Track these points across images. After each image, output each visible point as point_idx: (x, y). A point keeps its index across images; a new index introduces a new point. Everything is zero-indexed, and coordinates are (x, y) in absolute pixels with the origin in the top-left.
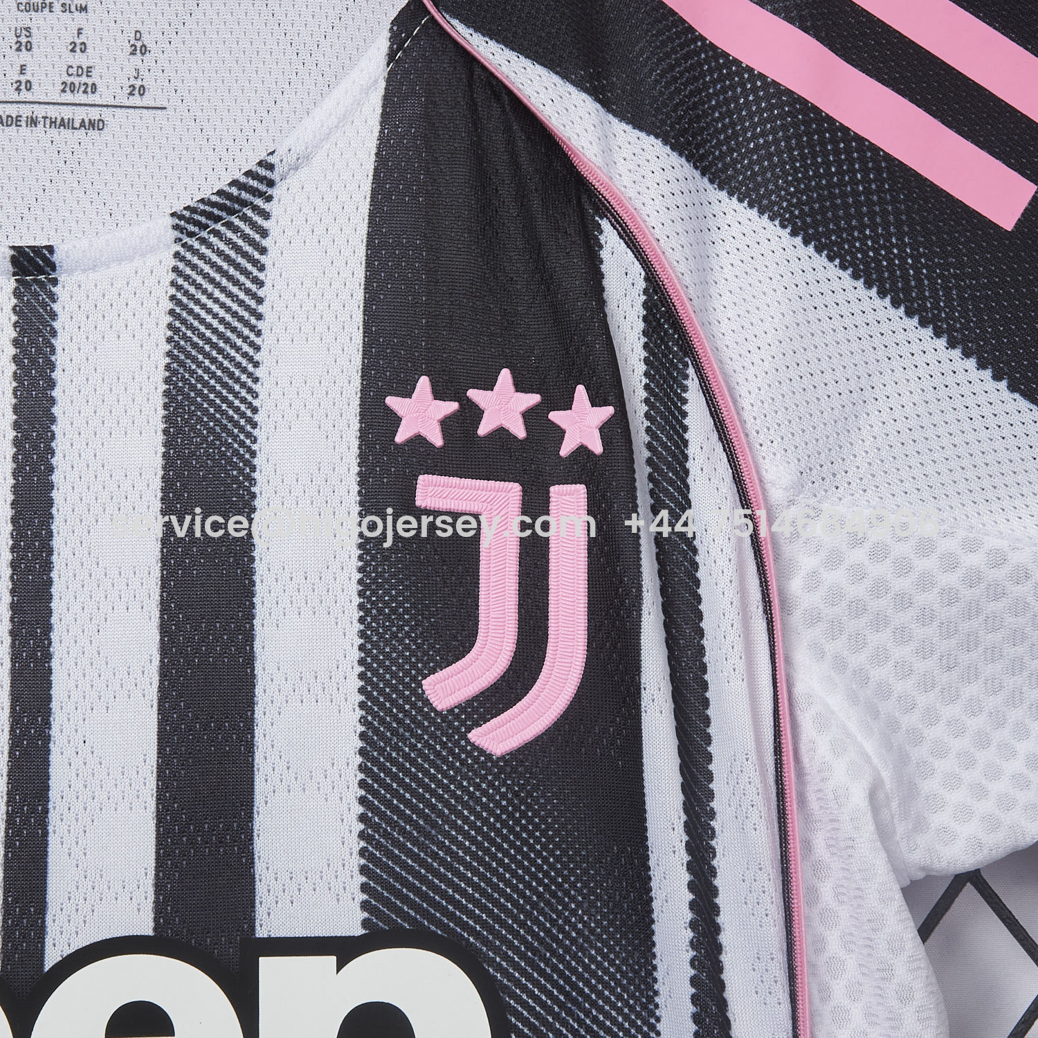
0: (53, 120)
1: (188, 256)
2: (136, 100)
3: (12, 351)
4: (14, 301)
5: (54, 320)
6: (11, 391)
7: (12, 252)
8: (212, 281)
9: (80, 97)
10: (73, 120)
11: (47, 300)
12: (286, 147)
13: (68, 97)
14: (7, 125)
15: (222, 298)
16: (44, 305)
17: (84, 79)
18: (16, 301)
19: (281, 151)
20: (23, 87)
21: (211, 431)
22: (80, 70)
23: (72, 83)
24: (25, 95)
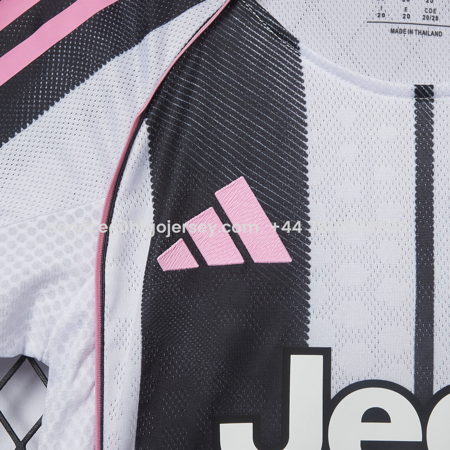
0: (420, 31)
3: (414, 130)
4: (415, 108)
5: (432, 117)
6: (414, 147)
7: (416, 87)
9: (431, 22)
10: (428, 31)
11: (429, 108)
13: (426, 22)
14: (400, 33)
16: (428, 110)
17: (432, 14)
18: (416, 108)
20: (406, 17)
22: (431, 10)
23: (427, 16)
24: (407, 20)
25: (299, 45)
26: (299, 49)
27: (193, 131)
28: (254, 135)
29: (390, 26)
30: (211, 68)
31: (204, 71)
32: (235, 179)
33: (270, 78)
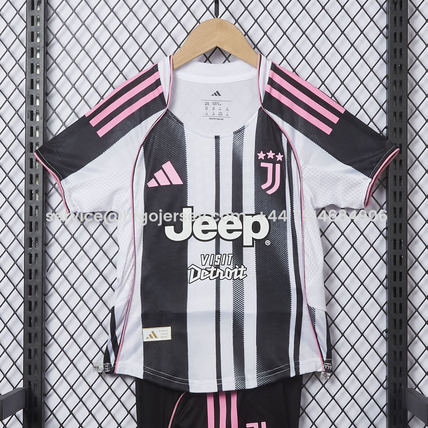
0: (217, 119)
1: (235, 137)
2: (227, 116)
3: (215, 148)
4: (215, 142)
5: (219, 144)
6: (215, 152)
7: (215, 136)
8: (238, 140)
9: (220, 116)
10: (220, 119)
12: (246, 124)
13: (219, 116)
14: (212, 119)
15: (239, 142)
16: (218, 142)
17: (221, 114)
19: (246, 125)
20: (214, 114)
21: (238, 157)
22: (220, 112)
23: (219, 114)
24: (214, 116)
25: (184, 125)
26: (183, 126)
27: (155, 149)
28: (172, 150)
29: (209, 117)
30: (160, 131)
31: (158, 132)
32: (167, 162)
33: (176, 134)
